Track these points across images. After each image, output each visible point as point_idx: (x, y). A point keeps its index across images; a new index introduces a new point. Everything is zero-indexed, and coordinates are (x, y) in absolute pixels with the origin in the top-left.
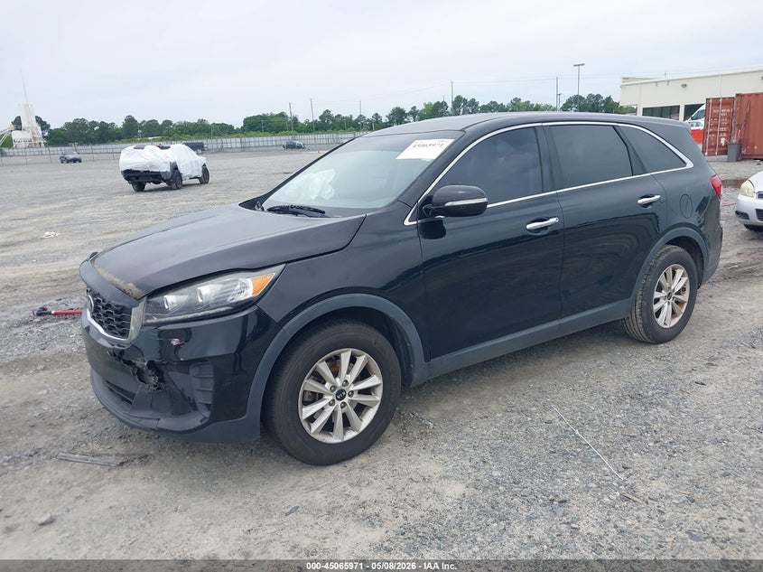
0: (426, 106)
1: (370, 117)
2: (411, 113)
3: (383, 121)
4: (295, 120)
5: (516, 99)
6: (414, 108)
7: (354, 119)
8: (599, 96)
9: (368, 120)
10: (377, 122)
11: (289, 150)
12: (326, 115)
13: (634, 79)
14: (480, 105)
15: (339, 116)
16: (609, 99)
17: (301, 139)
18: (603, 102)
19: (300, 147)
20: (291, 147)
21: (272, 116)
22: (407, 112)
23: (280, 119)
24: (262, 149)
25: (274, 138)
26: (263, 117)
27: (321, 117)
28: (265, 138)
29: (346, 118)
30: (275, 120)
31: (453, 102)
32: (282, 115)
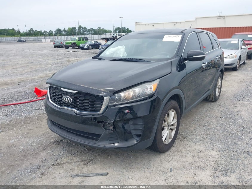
0: (69, 28)
1: (49, 32)
2: (63, 31)
3: (54, 33)
4: (19, 31)
5: (99, 28)
6: (65, 29)
7: (42, 32)
8: (125, 28)
9: (48, 33)
10: (51, 33)
11: (20, 43)
12: (31, 30)
13: (139, 23)
14: (87, 29)
15: (36, 31)
16: (128, 29)
17: (23, 38)
18: (126, 30)
19: (24, 41)
20: (20, 41)
21: (9, 30)
22: (62, 30)
23: (12, 31)
24: (8, 42)
25: (12, 38)
26: (5, 30)
27: (29, 31)
28: (8, 38)
29: (39, 31)
30: (10, 31)
31: (78, 28)
32: (13, 29)
